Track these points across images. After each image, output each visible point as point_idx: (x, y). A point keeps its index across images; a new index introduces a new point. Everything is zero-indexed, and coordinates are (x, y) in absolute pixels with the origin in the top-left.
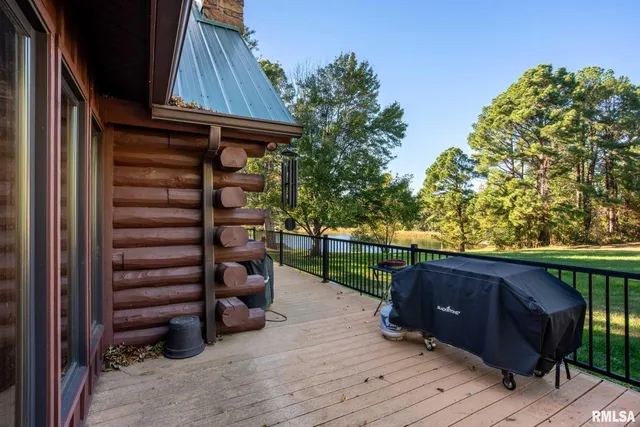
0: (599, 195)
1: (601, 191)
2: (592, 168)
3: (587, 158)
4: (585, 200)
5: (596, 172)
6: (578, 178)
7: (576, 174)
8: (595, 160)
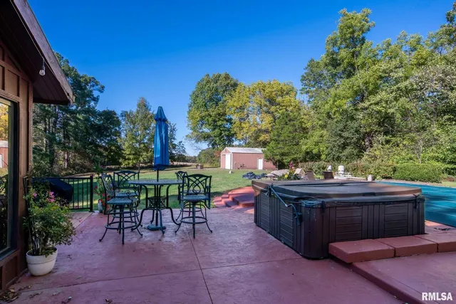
0: (59, 143)
1: (60, 140)
2: (55, 123)
3: (52, 116)
4: (50, 146)
5: (58, 126)
6: (45, 129)
7: (44, 126)
8: (57, 118)
